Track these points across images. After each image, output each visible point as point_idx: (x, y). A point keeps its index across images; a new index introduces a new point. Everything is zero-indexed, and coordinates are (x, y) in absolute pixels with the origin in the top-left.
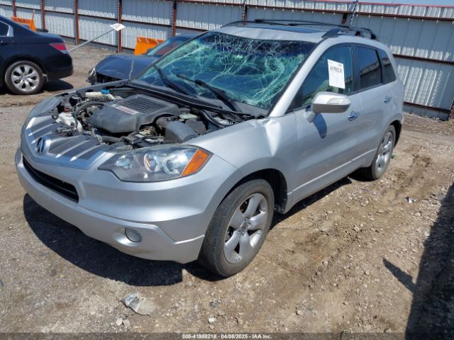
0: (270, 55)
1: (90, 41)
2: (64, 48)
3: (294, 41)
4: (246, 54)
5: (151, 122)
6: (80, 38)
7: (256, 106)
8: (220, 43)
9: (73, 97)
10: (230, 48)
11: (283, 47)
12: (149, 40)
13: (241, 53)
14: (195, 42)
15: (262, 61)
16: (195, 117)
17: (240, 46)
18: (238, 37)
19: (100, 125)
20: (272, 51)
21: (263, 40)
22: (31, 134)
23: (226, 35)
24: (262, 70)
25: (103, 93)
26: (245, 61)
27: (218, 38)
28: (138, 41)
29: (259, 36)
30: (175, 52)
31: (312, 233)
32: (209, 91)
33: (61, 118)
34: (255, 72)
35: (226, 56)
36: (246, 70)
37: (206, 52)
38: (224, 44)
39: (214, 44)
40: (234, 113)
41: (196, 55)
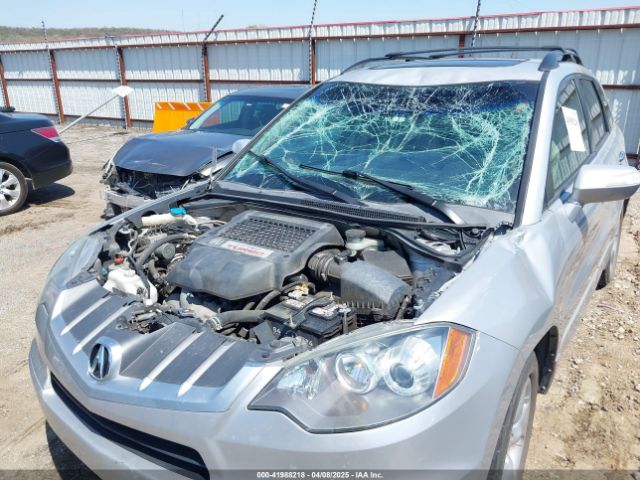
0: (459, 111)
1: (83, 116)
2: (54, 134)
3: (496, 82)
4: (411, 113)
5: (302, 267)
6: (65, 113)
7: (487, 207)
8: (353, 99)
9: (121, 231)
10: (375, 107)
11: (479, 95)
12: (173, 104)
13: (400, 114)
14: (307, 104)
15: (445, 122)
16: (374, 242)
17: (394, 100)
18: (385, 86)
19: (199, 287)
20: (458, 104)
21: (436, 87)
22: (67, 329)
23: (360, 85)
24: (453, 139)
25: (175, 215)
26: (413, 126)
27: (347, 92)
28: (157, 108)
29: (422, 79)
30: (277, 124)
31: (577, 411)
32: (380, 189)
33: (114, 280)
34: (441, 143)
35: (371, 121)
36: (419, 142)
37: (332, 120)
38: (364, 100)
39: (343, 102)
40: (450, 228)
41: (316, 124)
